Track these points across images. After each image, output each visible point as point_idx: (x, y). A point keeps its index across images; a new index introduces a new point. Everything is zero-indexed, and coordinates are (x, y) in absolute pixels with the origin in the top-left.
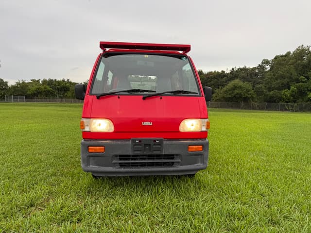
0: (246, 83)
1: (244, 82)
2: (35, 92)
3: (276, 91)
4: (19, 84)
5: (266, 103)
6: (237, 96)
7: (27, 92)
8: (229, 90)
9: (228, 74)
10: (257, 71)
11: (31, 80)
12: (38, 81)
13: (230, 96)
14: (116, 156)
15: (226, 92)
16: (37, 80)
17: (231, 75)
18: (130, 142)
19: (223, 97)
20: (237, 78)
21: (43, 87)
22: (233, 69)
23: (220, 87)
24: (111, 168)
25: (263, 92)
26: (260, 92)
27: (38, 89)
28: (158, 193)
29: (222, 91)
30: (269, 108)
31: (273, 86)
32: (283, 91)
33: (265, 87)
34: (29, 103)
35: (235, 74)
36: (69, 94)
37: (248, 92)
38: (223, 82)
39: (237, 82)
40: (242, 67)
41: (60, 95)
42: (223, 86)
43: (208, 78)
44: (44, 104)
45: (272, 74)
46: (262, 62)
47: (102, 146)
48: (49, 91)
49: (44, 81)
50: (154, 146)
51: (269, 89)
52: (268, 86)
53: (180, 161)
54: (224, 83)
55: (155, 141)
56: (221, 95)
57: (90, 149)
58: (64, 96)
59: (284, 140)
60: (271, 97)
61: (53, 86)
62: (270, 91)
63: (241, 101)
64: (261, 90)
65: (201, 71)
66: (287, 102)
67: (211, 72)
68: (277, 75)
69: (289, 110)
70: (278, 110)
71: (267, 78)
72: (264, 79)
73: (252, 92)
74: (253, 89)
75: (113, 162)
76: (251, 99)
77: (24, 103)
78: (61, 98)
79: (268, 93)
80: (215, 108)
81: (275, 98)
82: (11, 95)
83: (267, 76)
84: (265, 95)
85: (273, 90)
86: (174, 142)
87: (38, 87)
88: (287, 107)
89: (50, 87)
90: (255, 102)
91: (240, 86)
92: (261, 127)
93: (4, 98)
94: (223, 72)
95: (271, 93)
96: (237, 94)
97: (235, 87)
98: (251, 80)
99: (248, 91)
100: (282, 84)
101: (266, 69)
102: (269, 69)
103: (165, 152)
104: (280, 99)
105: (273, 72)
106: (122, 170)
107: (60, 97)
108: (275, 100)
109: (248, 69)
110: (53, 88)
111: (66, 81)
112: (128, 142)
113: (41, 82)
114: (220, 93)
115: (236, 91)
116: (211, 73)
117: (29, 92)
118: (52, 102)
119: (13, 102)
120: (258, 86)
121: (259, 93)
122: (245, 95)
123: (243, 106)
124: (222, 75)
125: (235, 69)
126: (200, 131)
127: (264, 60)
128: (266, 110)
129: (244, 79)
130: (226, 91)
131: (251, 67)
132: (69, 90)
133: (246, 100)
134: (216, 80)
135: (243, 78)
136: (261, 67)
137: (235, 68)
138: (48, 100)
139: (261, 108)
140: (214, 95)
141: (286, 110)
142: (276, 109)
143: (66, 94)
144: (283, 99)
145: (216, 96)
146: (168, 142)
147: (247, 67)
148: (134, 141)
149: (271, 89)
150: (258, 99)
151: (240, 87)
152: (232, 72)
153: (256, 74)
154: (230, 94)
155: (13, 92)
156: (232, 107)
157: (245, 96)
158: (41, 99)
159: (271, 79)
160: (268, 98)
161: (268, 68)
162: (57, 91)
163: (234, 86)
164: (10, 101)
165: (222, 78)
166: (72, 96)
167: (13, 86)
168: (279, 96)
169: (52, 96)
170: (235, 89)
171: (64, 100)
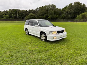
9: (28, 11)
10: (35, 11)
20: (31, 13)
23: (27, 15)
37: (35, 16)
56: (27, 18)
96: (32, 17)
127: (37, 8)
149: (40, 16)
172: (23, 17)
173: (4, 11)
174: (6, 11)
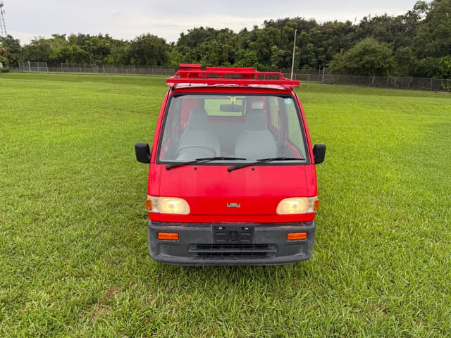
0: (383, 44)
1: (380, 41)
2: (61, 55)
3: (431, 58)
4: (37, 43)
5: (411, 78)
6: (366, 66)
7: (49, 55)
8: (356, 56)
9: (357, 26)
10: (404, 22)
11: (53, 36)
12: (63, 37)
13: (356, 66)
14: (193, 244)
15: (351, 59)
16: (61, 34)
17: (362, 29)
18: (210, 229)
19: (346, 67)
20: (371, 35)
21: (71, 48)
22: (365, 18)
23: (342, 50)
24: (187, 258)
25: (409, 59)
26: (405, 59)
27: (65, 51)
28: (245, 285)
29: (343, 57)
30: (414, 86)
31: (426, 50)
32: (442, 59)
33: (414, 51)
34: (54, 73)
35: (367, 28)
36: (110, 59)
37: (386, 59)
38: (347, 41)
39: (369, 42)
40: (379, 15)
41: (96, 61)
42: (347, 47)
43: (325, 33)
44: (75, 75)
45: (428, 29)
46: (415, 6)
47: (176, 233)
48: (80, 54)
49: (72, 38)
50: (242, 234)
51: (420, 55)
52: (418, 49)
53: (275, 251)
54: (349, 43)
55: (243, 228)
56: (342, 64)
57: (161, 236)
58: (103, 63)
59: (426, 165)
60: (421, 68)
61: (86, 46)
62: (420, 58)
63: (372, 73)
64: (405, 56)
65: (314, 21)
66: (445, 77)
67: (330, 22)
68: (436, 30)
69: (446, 90)
70: (429, 90)
71: (418, 37)
72: (415, 38)
73: (391, 59)
74: (393, 54)
75: (190, 251)
76: (388, 71)
77: (46, 73)
78: (100, 65)
79: (416, 62)
80: (331, 84)
81: (427, 71)
82: (26, 60)
83: (420, 33)
84: (411, 65)
85: (425, 57)
86: (269, 229)
87: (64, 48)
88: (443, 86)
89: (82, 48)
90: (395, 75)
91: (374, 49)
92: (396, 134)
93: (18, 66)
94: (349, 23)
95: (422, 61)
96: (367, 63)
97: (366, 51)
98: (392, 38)
99: (385, 57)
100: (442, 46)
101: (420, 18)
102: (425, 18)
103: (256, 241)
104: (436, 71)
105: (430, 26)
106: (201, 261)
107: (97, 64)
108: (426, 74)
109: (390, 18)
110: (85, 49)
111: (104, 36)
112: (208, 229)
113: (67, 39)
114: (341, 61)
115: (367, 58)
116: (328, 25)
117: (51, 57)
118: (87, 71)
119: (30, 72)
120: (402, 49)
121: (402, 61)
122: (379, 64)
123: (374, 82)
124: (346, 29)
125: (368, 19)
126: (304, 213)
127: (418, 3)
128: (409, 89)
129: (381, 37)
130: (351, 57)
131: (396, 16)
132: (110, 53)
133: (380, 72)
134: (336, 37)
135: (381, 34)
136: (412, 16)
137: (369, 16)
138: (80, 68)
139: (402, 86)
140: (331, 64)
141: (441, 89)
142: (426, 87)
143: (106, 59)
144: (440, 72)
145: (335, 65)
146: (261, 229)
147: (390, 15)
148: (215, 228)
149: (422, 55)
150: (399, 71)
151: (374, 51)
152: (363, 24)
153: (401, 28)
154: (356, 63)
155: (30, 56)
156: (356, 82)
157: (380, 66)
158: (70, 66)
159: (424, 38)
160: (415, 70)
161: (423, 16)
162: (92, 55)
163: (364, 49)
164: (26, 69)
165: (346, 33)
166: (115, 62)
167: (27, 46)
168: (434, 66)
169: (87, 61)
170: (364, 55)
171: (104, 68)
172: (320, 62)
173: (245, 30)
174: (250, 29)
